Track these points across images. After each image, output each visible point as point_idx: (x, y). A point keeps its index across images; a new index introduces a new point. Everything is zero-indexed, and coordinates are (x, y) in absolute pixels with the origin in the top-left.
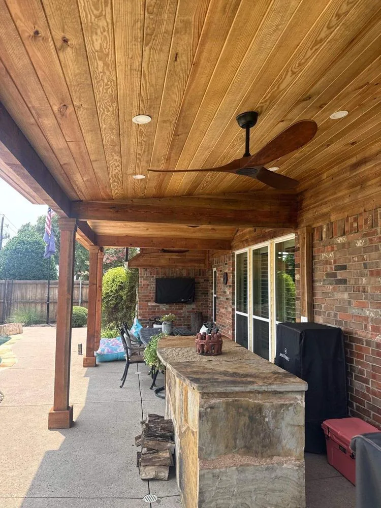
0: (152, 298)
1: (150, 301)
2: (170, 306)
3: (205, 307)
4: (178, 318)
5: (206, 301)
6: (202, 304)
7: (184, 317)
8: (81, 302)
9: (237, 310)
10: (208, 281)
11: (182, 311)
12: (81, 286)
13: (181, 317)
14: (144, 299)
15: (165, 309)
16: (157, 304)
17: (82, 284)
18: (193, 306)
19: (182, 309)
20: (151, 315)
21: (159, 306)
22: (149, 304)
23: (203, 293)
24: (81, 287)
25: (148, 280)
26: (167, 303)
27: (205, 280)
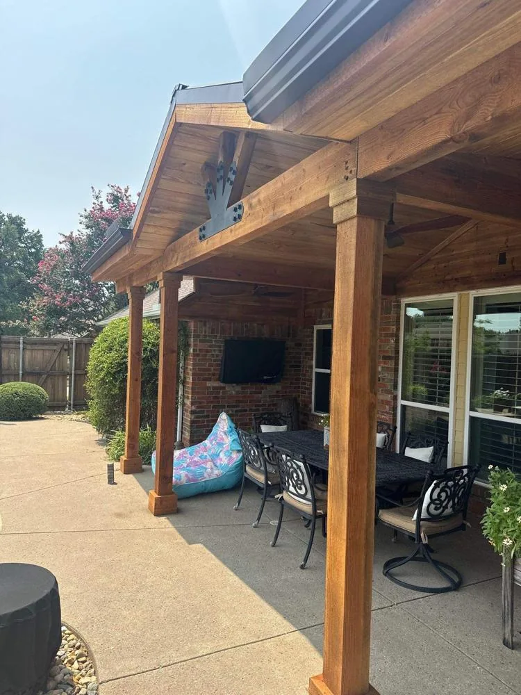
0: (214, 374)
1: (209, 380)
2: (242, 388)
3: (295, 388)
4: (254, 408)
5: (296, 379)
6: (291, 383)
7: (264, 405)
8: (23, 374)
9: (402, 399)
10: (300, 345)
11: (260, 395)
12: (21, 346)
13: (258, 406)
14: (201, 374)
15: (234, 392)
16: (222, 385)
17: (24, 343)
18: (278, 387)
19: (260, 393)
20: (212, 402)
21: (224, 388)
22: (209, 384)
23: (292, 366)
24: (21, 349)
25: (208, 341)
26: (238, 383)
27: (296, 345)
